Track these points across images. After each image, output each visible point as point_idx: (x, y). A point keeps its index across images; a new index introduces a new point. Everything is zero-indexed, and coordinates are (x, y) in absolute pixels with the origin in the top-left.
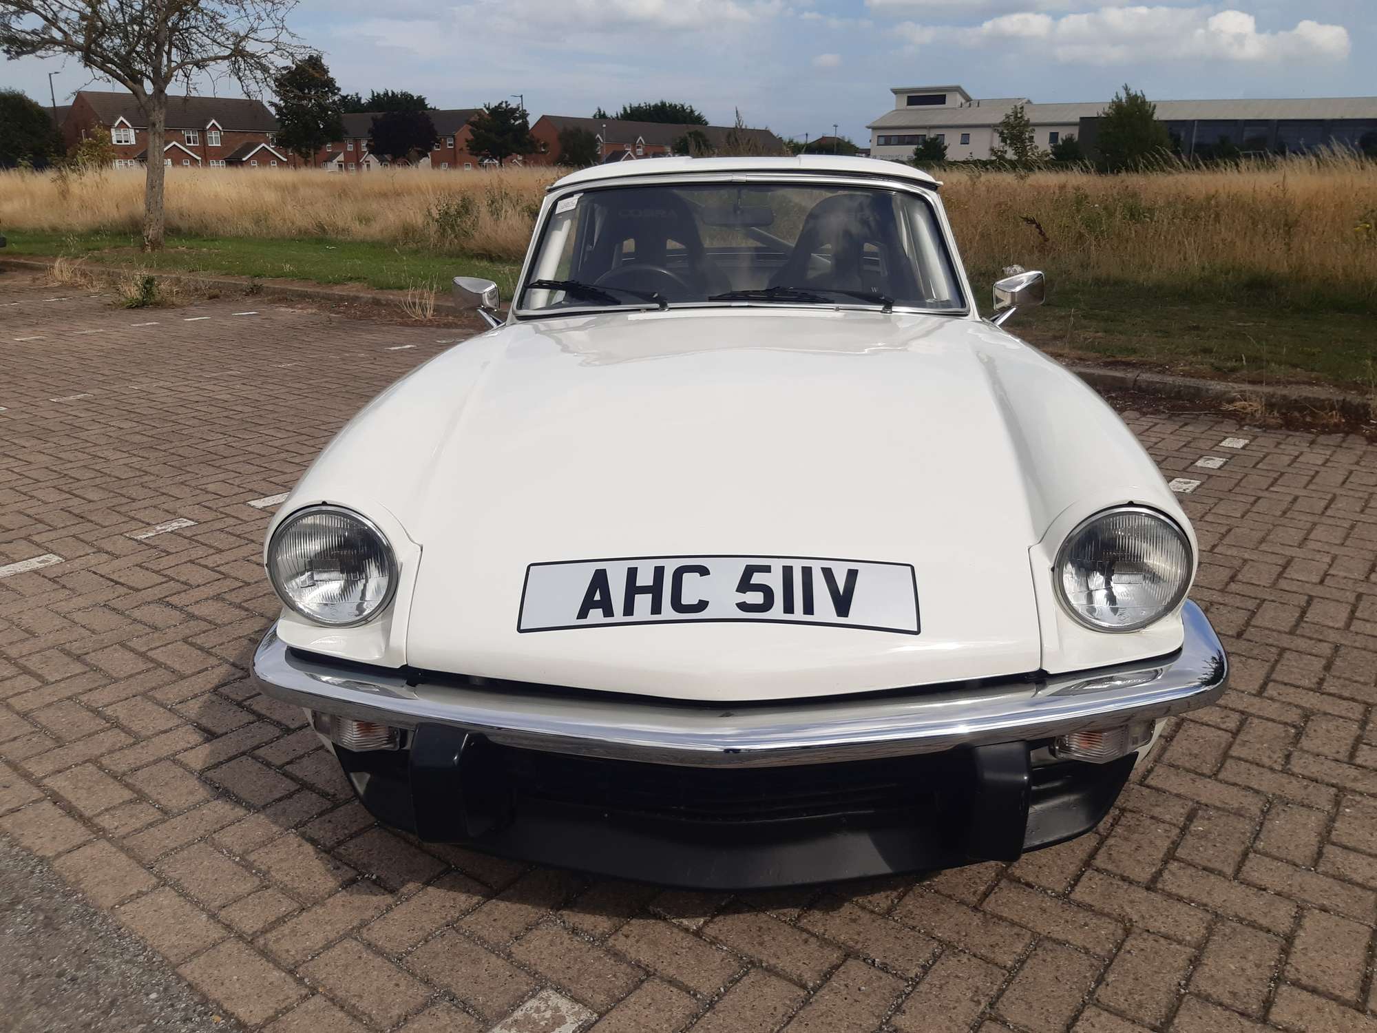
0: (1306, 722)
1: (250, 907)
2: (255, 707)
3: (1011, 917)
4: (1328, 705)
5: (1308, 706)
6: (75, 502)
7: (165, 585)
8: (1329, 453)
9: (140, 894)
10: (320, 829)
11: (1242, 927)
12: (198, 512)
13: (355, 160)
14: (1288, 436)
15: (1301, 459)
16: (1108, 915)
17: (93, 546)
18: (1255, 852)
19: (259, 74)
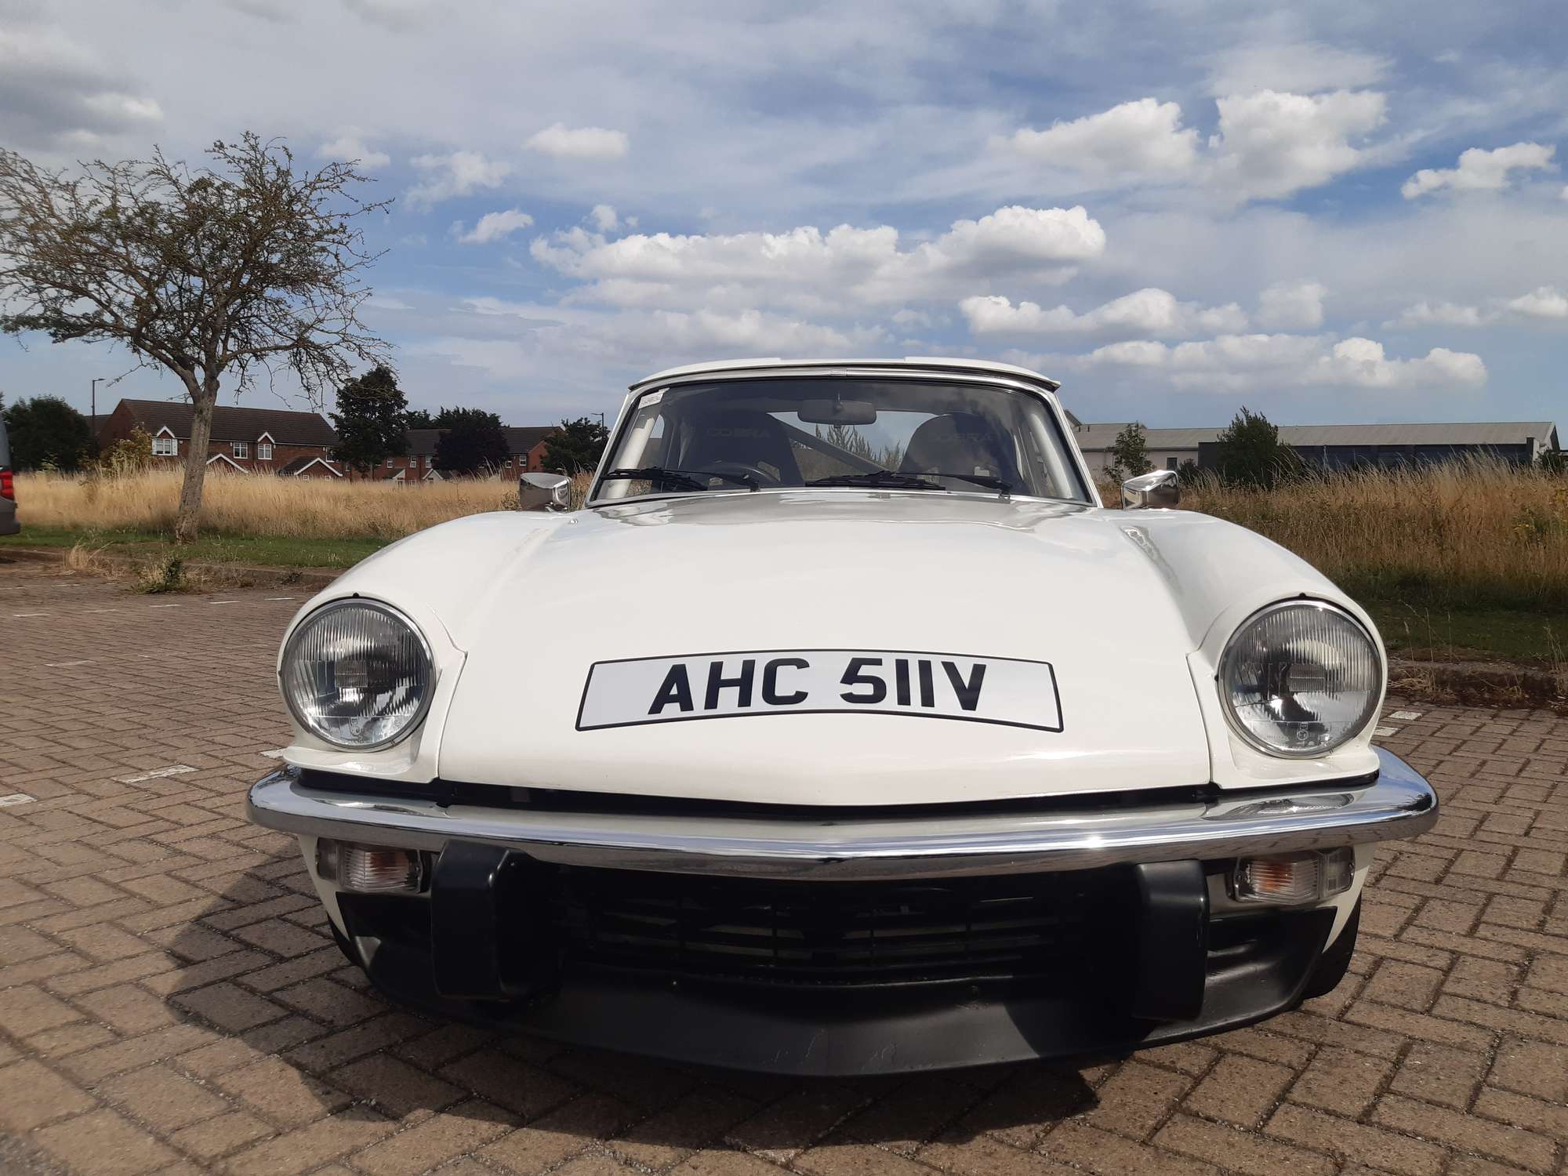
0: (1531, 961)
1: (212, 1130)
2: (243, 936)
3: (1190, 1152)
4: (1553, 945)
5: (1530, 945)
6: (58, 749)
7: (151, 824)
8: (1515, 724)
9: (70, 1116)
10: (309, 1054)
11: (1487, 1163)
12: (200, 760)
13: (417, 475)
14: (1465, 711)
15: (1483, 729)
16: (1314, 1150)
17: (72, 788)
18: (1490, 1086)
19: (322, 367)
